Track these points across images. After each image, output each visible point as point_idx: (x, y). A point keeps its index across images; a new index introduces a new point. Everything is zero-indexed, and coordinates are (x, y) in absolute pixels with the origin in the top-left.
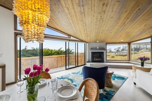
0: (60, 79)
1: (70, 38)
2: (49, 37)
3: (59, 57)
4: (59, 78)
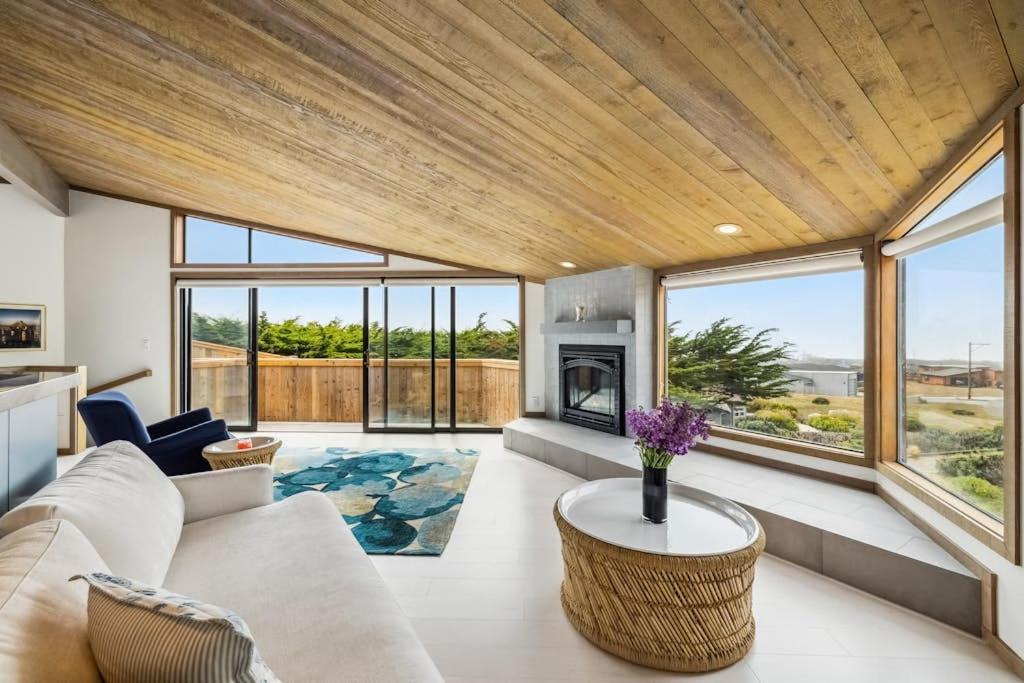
1: (386, 263)
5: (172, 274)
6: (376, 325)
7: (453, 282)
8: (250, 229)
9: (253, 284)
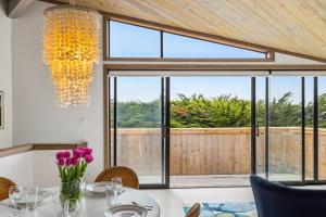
0: (212, 209)
1: (273, 59)
2: (187, 66)
3: (241, 133)
4: (211, 206)
5: (104, 66)
6: (261, 102)
7: (316, 74)
8: (162, 32)
9: (166, 74)
